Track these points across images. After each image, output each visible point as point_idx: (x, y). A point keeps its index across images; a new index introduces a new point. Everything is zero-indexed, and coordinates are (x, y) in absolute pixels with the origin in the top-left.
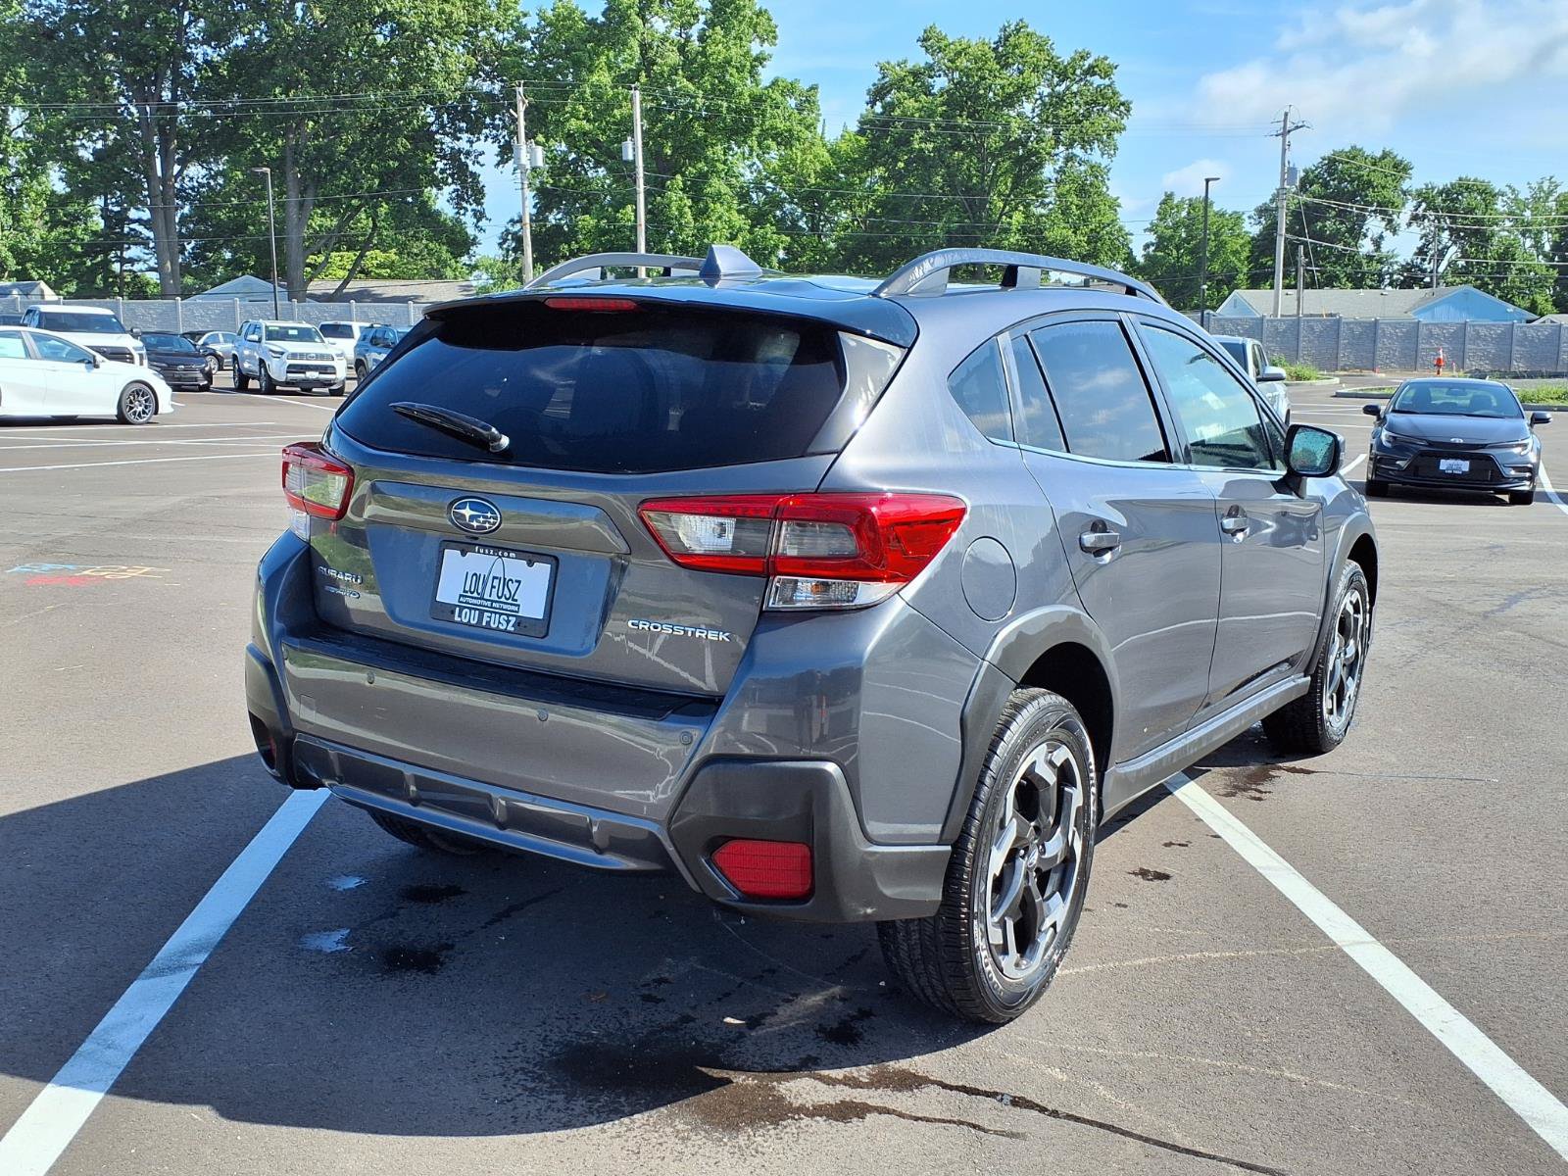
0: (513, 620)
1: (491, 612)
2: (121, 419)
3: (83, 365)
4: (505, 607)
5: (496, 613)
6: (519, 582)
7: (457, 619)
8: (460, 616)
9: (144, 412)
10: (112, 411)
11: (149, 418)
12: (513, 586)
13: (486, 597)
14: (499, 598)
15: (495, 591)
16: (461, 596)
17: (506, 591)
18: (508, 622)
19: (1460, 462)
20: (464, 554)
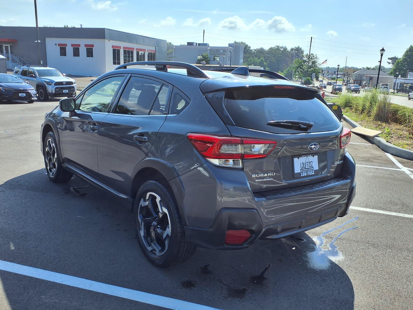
0: (314, 171)
1: (309, 171)
4: (311, 169)
5: (310, 171)
6: (312, 162)
7: (302, 176)
8: (302, 175)
12: (311, 163)
13: (306, 168)
14: (309, 167)
15: (308, 165)
16: (301, 169)
17: (310, 165)
18: (313, 172)
19: (23, 94)
20: (298, 158)
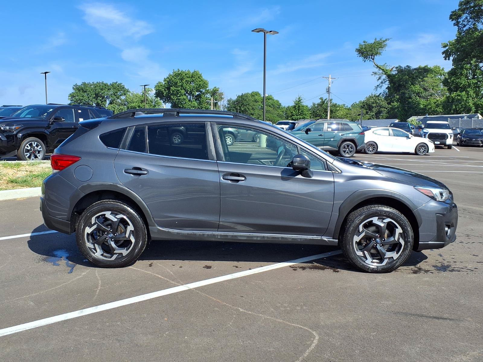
2: (416, 154)
3: (406, 138)
9: (423, 152)
10: (413, 151)
11: (426, 153)
